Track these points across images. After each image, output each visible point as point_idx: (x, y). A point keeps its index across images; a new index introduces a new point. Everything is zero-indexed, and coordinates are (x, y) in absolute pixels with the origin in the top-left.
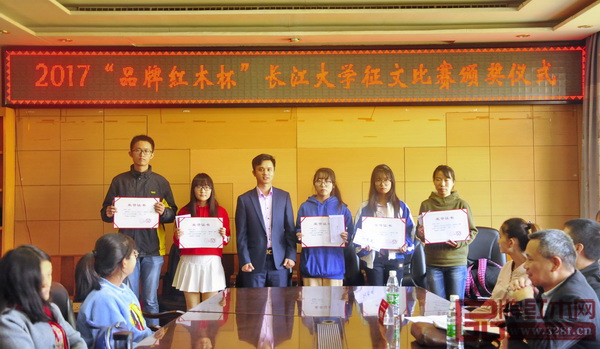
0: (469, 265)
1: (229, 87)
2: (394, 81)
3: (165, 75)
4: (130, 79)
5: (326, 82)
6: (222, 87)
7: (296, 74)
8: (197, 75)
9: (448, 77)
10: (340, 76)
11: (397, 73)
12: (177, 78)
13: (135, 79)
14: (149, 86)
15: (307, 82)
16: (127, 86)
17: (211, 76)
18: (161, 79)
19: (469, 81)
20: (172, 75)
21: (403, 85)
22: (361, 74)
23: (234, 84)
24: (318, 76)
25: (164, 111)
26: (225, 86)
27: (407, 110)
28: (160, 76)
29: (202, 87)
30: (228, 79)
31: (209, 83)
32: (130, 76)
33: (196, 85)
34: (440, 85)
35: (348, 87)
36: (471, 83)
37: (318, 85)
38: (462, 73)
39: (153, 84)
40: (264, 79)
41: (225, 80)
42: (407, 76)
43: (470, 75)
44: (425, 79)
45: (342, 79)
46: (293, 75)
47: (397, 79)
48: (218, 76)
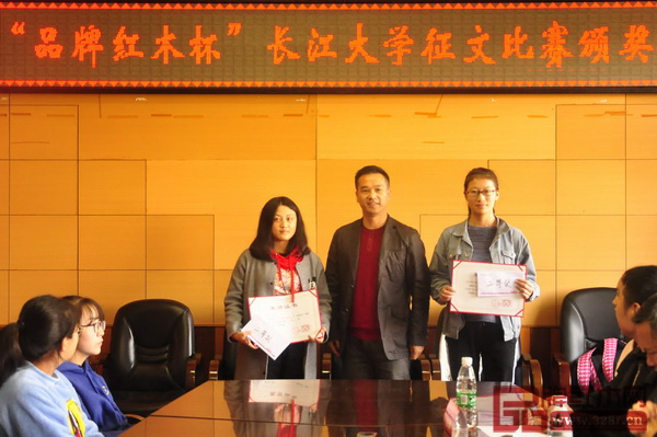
0: (588, 349)
1: (209, 61)
2: (474, 54)
3: (107, 40)
4: (52, 47)
5: (364, 53)
6: (198, 61)
7: (317, 41)
8: (158, 41)
9: (560, 48)
10: (386, 44)
11: (478, 41)
12: (126, 46)
13: (60, 48)
14: (81, 58)
15: (334, 54)
16: (47, 58)
17: (181, 43)
18: (101, 48)
19: (595, 54)
20: (118, 40)
21: (488, 61)
22: (421, 42)
23: (217, 55)
24: (352, 44)
25: (105, 98)
26: (203, 59)
27: (493, 100)
28: (100, 42)
29: (166, 61)
30: (208, 48)
31: (177, 54)
32: (51, 43)
33: (156, 56)
34: (547, 60)
35: (399, 62)
36: (596, 59)
37: (351, 60)
38: (582, 41)
39: (88, 55)
40: (265, 48)
41: (202, 49)
42: (494, 47)
43: (596, 45)
44: (524, 51)
45: (390, 49)
46: (311, 42)
47: (479, 52)
48: (191, 42)
